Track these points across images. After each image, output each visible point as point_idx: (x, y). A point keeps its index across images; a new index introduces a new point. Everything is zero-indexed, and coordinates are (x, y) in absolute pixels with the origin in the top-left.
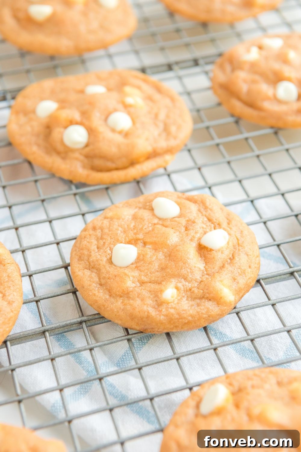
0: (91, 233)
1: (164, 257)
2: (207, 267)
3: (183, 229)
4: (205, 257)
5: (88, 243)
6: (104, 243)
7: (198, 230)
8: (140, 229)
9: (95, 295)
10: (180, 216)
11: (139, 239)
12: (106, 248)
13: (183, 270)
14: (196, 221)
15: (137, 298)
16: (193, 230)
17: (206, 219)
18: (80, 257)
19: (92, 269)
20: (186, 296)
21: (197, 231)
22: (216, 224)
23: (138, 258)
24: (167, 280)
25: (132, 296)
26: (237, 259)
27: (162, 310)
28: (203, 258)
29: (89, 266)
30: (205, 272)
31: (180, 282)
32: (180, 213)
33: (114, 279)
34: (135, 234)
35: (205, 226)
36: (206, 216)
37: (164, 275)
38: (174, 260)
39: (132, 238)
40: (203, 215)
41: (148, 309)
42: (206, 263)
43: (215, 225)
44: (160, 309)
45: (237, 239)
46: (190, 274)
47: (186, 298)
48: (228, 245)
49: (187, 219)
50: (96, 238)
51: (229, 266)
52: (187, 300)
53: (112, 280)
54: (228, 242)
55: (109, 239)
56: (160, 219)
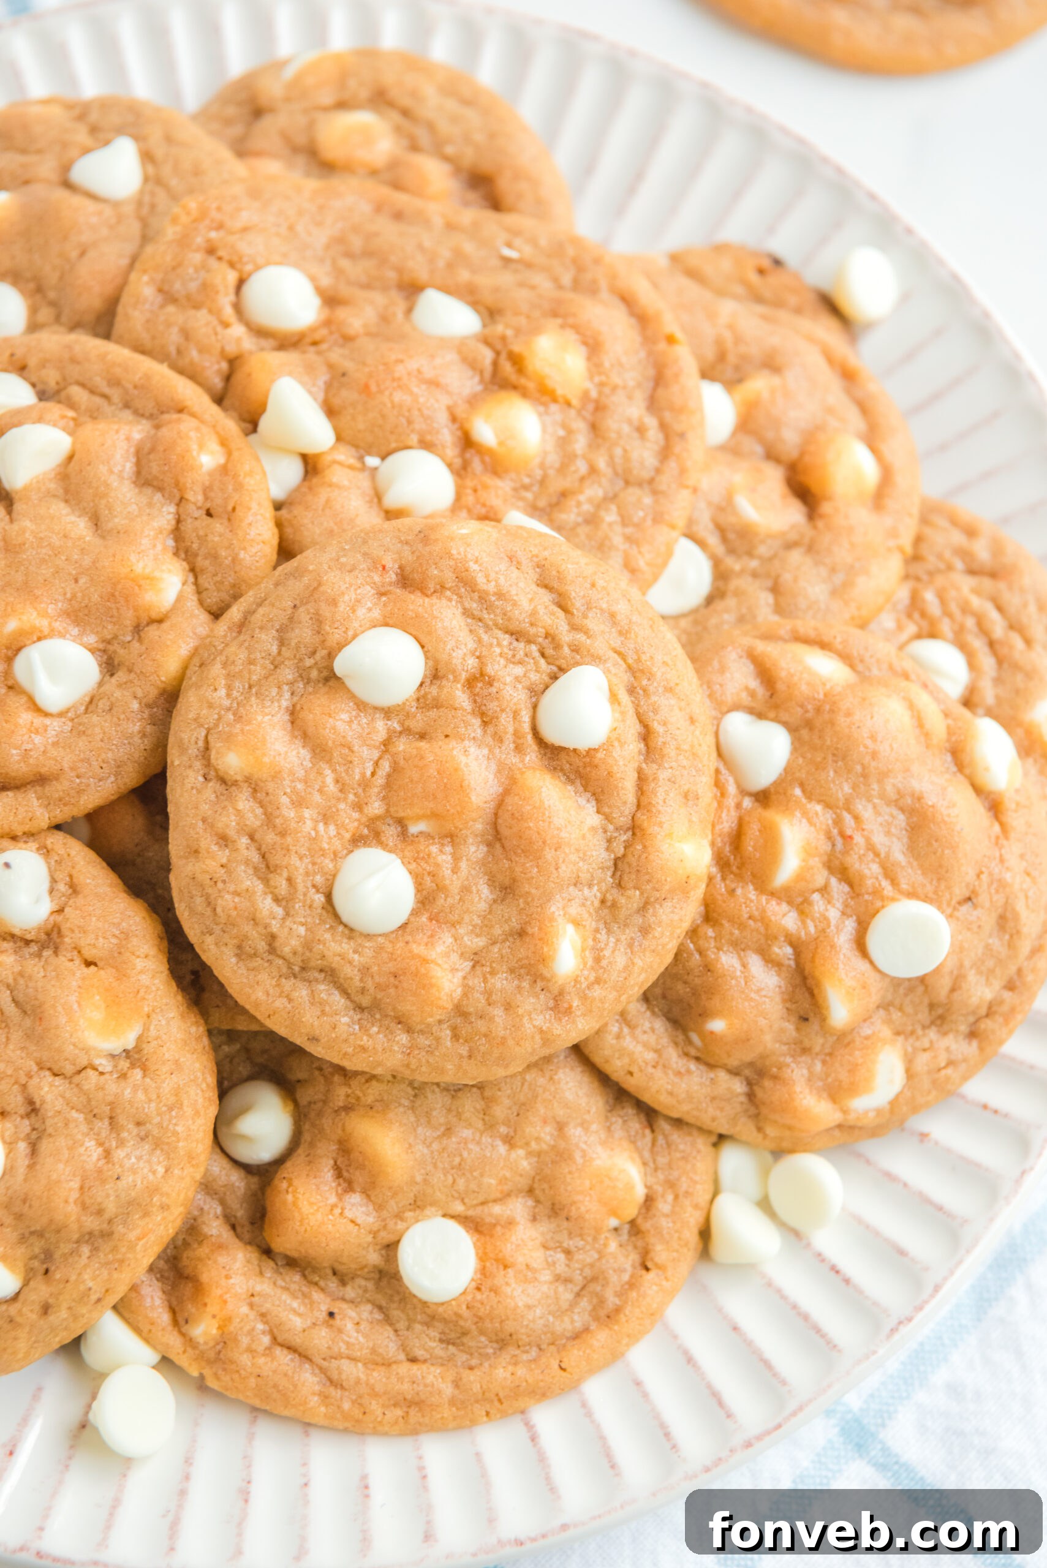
0: (224, 861)
1: (485, 849)
2: (606, 810)
3: (476, 722)
4: (581, 777)
5: (237, 899)
6: (289, 880)
7: (515, 700)
8: (359, 785)
9: (364, 1049)
10: (435, 674)
11: (378, 818)
12: (305, 895)
13: (563, 867)
14: (490, 670)
15: (491, 1009)
16: (503, 710)
17: (506, 639)
18: (239, 947)
19: (305, 975)
20: (602, 926)
21: (515, 704)
22: (540, 640)
23: (419, 886)
24: (535, 915)
25: (472, 1010)
26: (656, 726)
27: (570, 1007)
28: (578, 781)
29: (289, 968)
30: (611, 827)
31: (569, 900)
32: (427, 658)
33: (397, 987)
34: (359, 807)
35: (519, 670)
36: (496, 625)
37: (522, 905)
38: (523, 851)
39: (356, 824)
40: (487, 628)
41: (537, 1023)
42: (594, 794)
43: (540, 644)
44: (566, 1005)
45: (619, 653)
46: (581, 864)
47: (604, 932)
48: (619, 704)
49: (464, 676)
50: (251, 871)
51: (655, 766)
52: (609, 931)
53: (392, 991)
54: (610, 690)
55: (298, 863)
56: (388, 712)
